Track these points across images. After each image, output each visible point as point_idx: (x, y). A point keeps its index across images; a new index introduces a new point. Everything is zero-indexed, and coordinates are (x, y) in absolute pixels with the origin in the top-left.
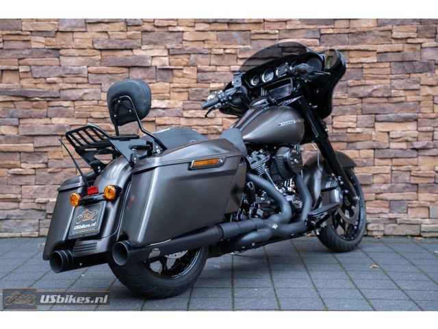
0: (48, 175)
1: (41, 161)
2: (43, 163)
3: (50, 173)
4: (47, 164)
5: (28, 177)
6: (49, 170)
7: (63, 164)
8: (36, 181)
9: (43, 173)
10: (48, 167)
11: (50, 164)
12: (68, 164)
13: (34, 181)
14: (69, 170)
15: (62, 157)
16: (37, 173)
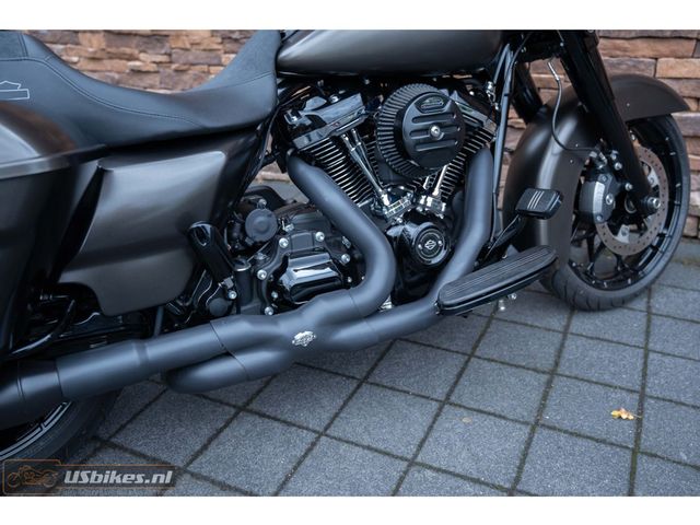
0: (174, 74)
1: (163, 52)
2: (166, 54)
3: (176, 71)
4: (170, 55)
5: (151, 76)
6: (174, 66)
7: (191, 58)
8: (161, 83)
9: (168, 71)
10: (171, 62)
11: (174, 56)
12: (196, 58)
13: (158, 83)
14: (198, 67)
15: (188, 46)
16: (161, 70)
